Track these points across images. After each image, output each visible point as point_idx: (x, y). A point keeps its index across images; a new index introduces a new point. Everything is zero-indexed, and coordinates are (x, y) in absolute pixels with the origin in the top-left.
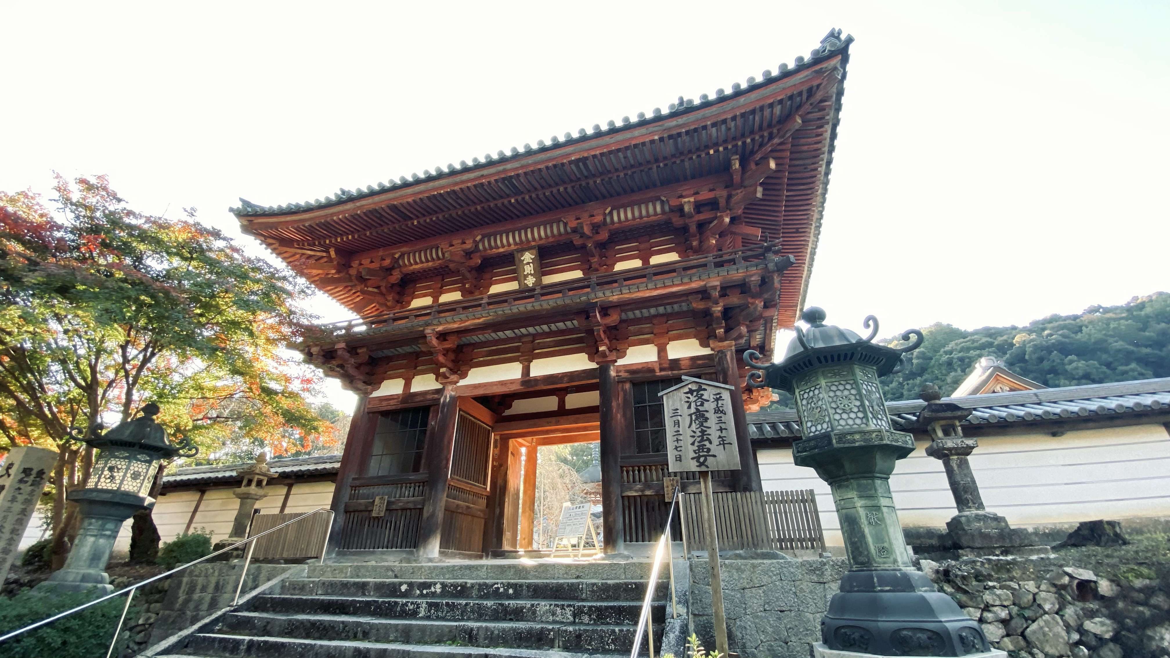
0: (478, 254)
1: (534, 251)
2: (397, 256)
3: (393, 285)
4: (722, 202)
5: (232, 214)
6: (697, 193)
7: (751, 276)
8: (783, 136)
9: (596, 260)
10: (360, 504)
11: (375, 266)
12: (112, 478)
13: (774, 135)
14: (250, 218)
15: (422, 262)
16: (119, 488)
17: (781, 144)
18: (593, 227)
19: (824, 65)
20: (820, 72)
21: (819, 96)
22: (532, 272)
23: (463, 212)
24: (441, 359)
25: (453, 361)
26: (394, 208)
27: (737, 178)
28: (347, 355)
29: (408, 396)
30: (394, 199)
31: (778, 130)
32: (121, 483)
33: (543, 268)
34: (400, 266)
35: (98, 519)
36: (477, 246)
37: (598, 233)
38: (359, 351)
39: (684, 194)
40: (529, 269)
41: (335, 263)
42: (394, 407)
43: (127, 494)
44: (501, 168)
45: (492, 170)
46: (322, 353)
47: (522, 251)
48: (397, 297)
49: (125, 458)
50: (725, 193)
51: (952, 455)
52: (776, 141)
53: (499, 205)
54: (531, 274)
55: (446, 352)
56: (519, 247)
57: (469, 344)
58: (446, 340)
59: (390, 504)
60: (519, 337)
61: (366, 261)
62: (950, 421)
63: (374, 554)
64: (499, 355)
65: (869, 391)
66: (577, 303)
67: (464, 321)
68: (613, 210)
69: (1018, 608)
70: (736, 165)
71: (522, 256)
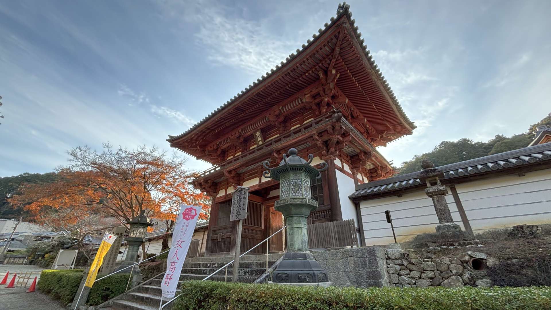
0: (242, 137)
1: (260, 131)
2: (218, 144)
3: (219, 154)
4: (322, 93)
5: (167, 142)
6: (311, 91)
7: (328, 126)
8: (335, 58)
9: (281, 129)
10: (215, 237)
11: (212, 149)
12: (134, 234)
13: (331, 58)
14: (172, 142)
15: (226, 144)
16: (136, 236)
17: (336, 61)
18: (277, 116)
19: (339, 23)
20: (338, 26)
21: (341, 36)
22: (261, 139)
23: (229, 124)
24: (232, 180)
25: (238, 180)
26: (207, 128)
27: (323, 81)
28: (205, 184)
29: (226, 195)
30: (206, 126)
31: (332, 56)
32: (136, 235)
33: (264, 138)
34: (220, 147)
35: (132, 246)
36: (240, 134)
37: (279, 118)
38: (209, 181)
39: (306, 93)
40: (259, 139)
41: (200, 150)
42: (222, 200)
43: (138, 238)
44: (233, 105)
45: (231, 107)
46: (198, 184)
47: (256, 131)
48: (222, 159)
49: (136, 227)
50: (321, 89)
52: (333, 60)
53: (239, 118)
54: (260, 141)
55: (233, 178)
56: (254, 130)
57: (242, 173)
58: (231, 173)
59: (222, 236)
60: (257, 167)
61: (209, 148)
62: (433, 178)
63: (219, 254)
64: (251, 176)
65: (295, 182)
66: (267, 151)
67: (234, 166)
68: (283, 107)
69: (439, 272)
70: (321, 76)
71: (256, 134)
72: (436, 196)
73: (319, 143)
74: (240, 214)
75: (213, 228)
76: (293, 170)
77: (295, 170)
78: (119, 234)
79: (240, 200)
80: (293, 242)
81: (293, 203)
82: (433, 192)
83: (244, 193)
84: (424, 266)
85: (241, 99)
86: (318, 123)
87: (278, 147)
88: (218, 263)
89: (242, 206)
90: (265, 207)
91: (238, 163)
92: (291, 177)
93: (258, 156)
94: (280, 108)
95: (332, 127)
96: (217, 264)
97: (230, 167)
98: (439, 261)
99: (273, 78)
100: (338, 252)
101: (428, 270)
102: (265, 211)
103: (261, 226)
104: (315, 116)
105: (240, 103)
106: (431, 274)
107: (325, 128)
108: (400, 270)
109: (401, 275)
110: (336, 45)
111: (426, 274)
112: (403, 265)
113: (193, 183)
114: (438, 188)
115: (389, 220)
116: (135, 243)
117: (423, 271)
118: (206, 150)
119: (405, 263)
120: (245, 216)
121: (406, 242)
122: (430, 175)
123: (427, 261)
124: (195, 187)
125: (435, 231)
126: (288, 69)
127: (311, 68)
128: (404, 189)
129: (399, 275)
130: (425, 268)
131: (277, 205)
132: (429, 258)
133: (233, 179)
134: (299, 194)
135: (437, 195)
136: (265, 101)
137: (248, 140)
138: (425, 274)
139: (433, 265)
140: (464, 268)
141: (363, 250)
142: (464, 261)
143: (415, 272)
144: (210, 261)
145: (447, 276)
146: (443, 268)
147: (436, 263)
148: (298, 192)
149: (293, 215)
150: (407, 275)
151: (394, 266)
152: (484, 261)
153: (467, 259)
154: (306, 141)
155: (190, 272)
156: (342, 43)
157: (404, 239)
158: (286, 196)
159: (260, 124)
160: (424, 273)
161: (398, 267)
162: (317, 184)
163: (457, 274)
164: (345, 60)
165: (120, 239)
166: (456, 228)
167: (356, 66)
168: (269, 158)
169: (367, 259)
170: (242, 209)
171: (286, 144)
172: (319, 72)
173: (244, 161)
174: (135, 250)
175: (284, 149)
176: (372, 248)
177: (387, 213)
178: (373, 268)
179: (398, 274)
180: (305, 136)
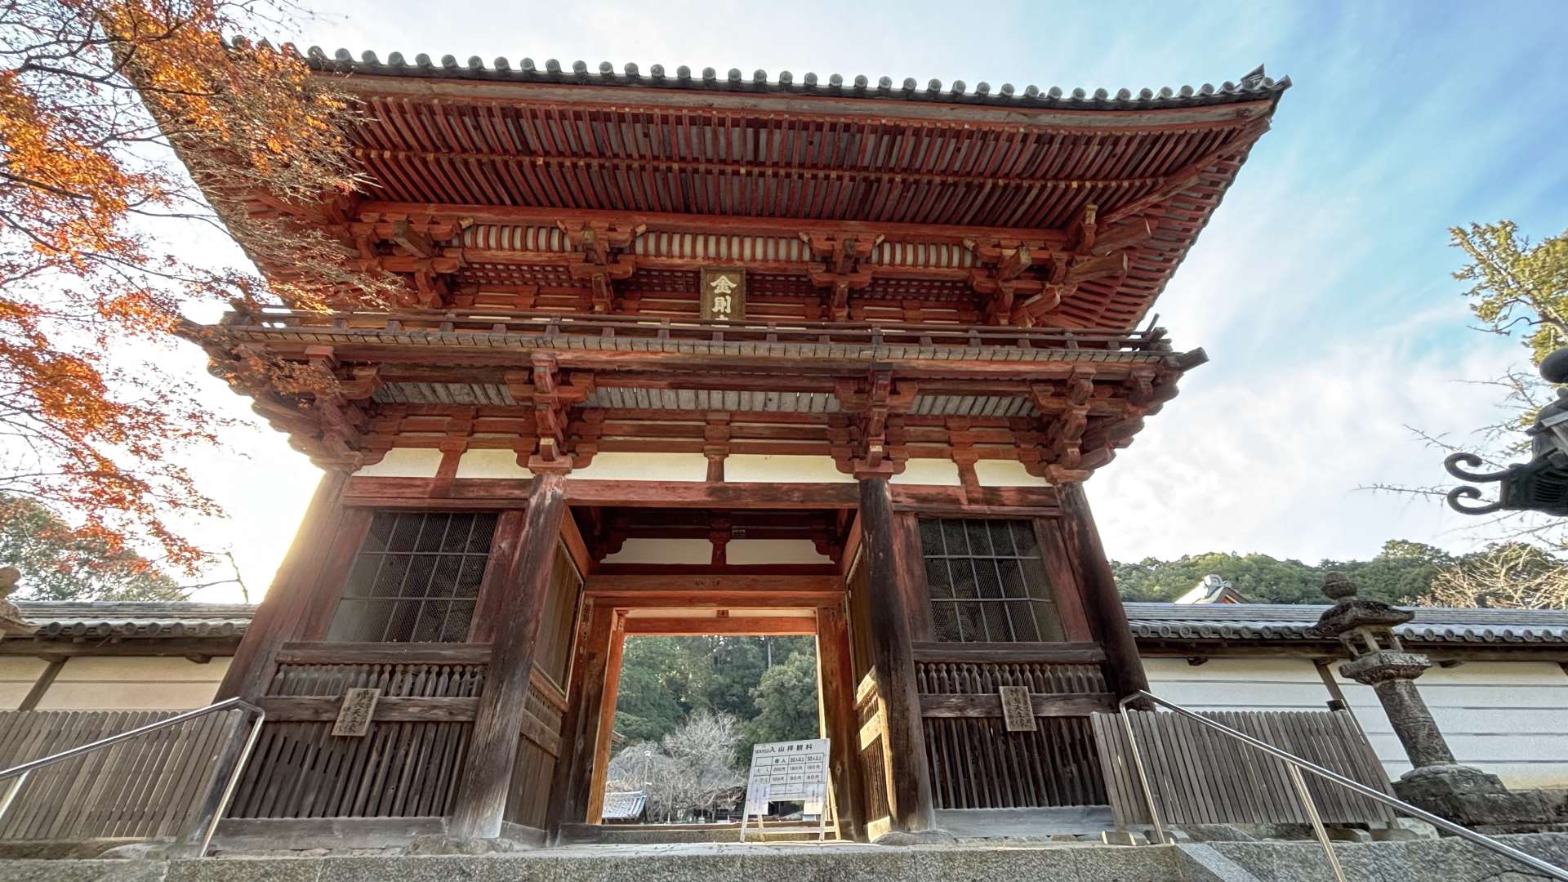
0: (633, 257)
1: (738, 278)
3: (441, 276)
8: (1165, 194)
13: (1157, 188)
19: (1251, 106)
20: (1241, 115)
22: (728, 311)
29: (447, 483)
31: (1164, 182)
34: (463, 246)
36: (634, 243)
40: (722, 304)
42: (412, 503)
47: (716, 271)
50: (1064, 256)
51: (1399, 676)
54: (726, 315)
55: (559, 408)
56: (711, 263)
59: (385, 707)
63: (327, 829)
68: (887, 242)
70: (1092, 218)
71: (714, 280)
94: (878, 241)
135: (1407, 677)
172: (1092, 207)
180: (1041, 368)
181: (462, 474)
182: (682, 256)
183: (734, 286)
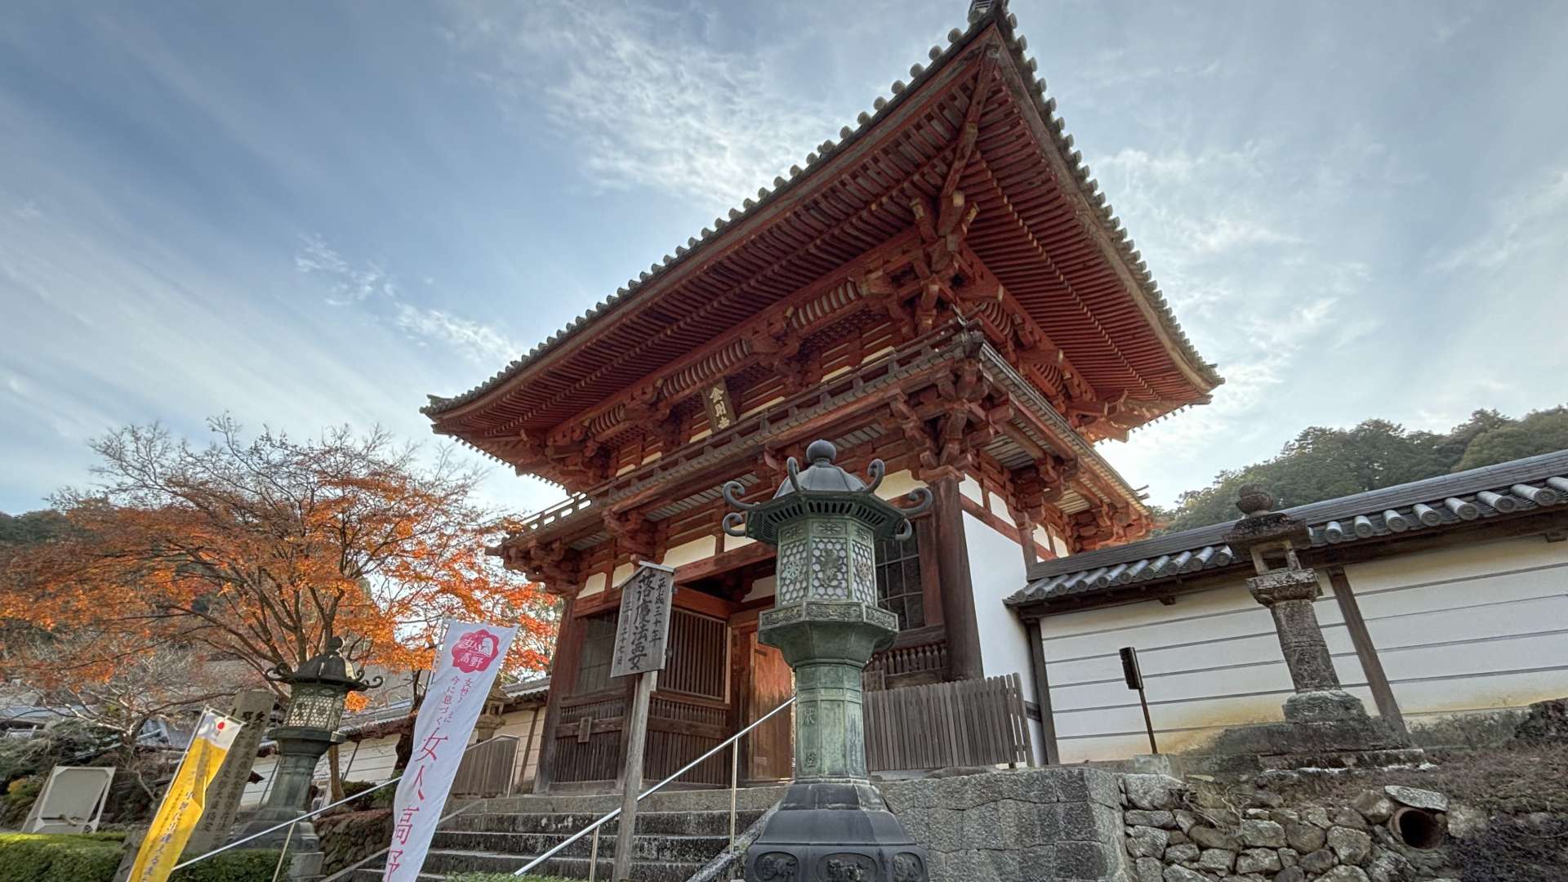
0: (664, 403)
1: (722, 384)
2: (586, 424)
3: (591, 458)
4: (921, 267)
5: (424, 415)
6: (887, 262)
7: (937, 372)
8: (963, 157)
9: (791, 380)
10: (568, 728)
11: (566, 441)
12: (301, 714)
13: (951, 158)
14: (438, 416)
15: (614, 425)
16: (307, 724)
17: (968, 166)
18: (778, 339)
19: (974, 46)
20: (973, 56)
21: (982, 90)
22: (725, 412)
23: (624, 360)
24: (627, 543)
25: (648, 543)
26: (553, 374)
27: (926, 229)
28: (541, 553)
29: (609, 593)
30: (551, 364)
31: (954, 151)
32: (308, 720)
33: (737, 409)
34: (593, 435)
35: (292, 756)
36: (660, 392)
37: (785, 345)
38: (554, 546)
39: (873, 266)
40: (720, 409)
41: (528, 446)
42: (597, 609)
43: (314, 730)
45: (630, 306)
46: (520, 555)
47: (711, 386)
48: (600, 473)
49: (310, 694)
50: (920, 253)
51: (1282, 599)
52: (957, 165)
53: (657, 341)
54: (724, 415)
55: (633, 535)
56: (704, 383)
57: (664, 520)
58: (628, 520)
59: (593, 726)
60: (713, 502)
61: (559, 437)
62: (1275, 545)
63: (581, 786)
64: (693, 528)
65: (826, 550)
66: (745, 450)
67: (637, 495)
68: (796, 309)
69: (1294, 853)
70: (920, 212)
71: (710, 394)
72: (1283, 604)
73: (911, 425)
74: (645, 655)
75: (564, 699)
76: (819, 510)
77: (827, 510)
78: (254, 716)
79: (645, 609)
80: (815, 751)
81: (817, 619)
82: (1275, 588)
83: (660, 586)
84: (1245, 831)
85: (664, 283)
86: (909, 362)
87: (780, 438)
88: (573, 817)
89: (651, 627)
90: (737, 632)
91: (650, 489)
92: (811, 535)
93: (715, 464)
94: (789, 314)
95: (952, 377)
96: (570, 819)
97: (623, 499)
98: (1295, 817)
99: (767, 215)
100: (965, 784)
101: (1258, 847)
102: (734, 644)
103: (721, 693)
104: (899, 340)
105: (660, 292)
106: (1267, 861)
107: (929, 379)
108: (1169, 845)
109: (1170, 863)
110: (965, 115)
111: (1253, 857)
112: (1177, 828)
113: (503, 551)
114: (1289, 576)
115: (1133, 679)
116: (303, 748)
117: (1242, 849)
118: (550, 443)
119: (1185, 822)
120: (660, 662)
121: (1188, 753)
122: (1264, 534)
123: (1257, 817)
124: (509, 564)
125: (1281, 716)
126: (815, 190)
127: (888, 189)
128: (1184, 580)
129: (1166, 861)
130: (1249, 840)
131: (764, 624)
132: (1263, 806)
133: (632, 538)
134: (839, 591)
135: (1286, 598)
136: (742, 290)
137: (686, 413)
138: (1250, 861)
139: (1276, 831)
140: (1376, 839)
141: (1047, 777)
142: (1374, 816)
143: (1217, 851)
144: (549, 807)
145: (1319, 865)
146: (1308, 839)
147: (1285, 822)
148: (834, 583)
149: (818, 660)
150: (1192, 860)
151: (1149, 829)
152: (1439, 816)
153: (1384, 811)
154: (871, 418)
155: (482, 846)
156: (986, 110)
157: (1183, 740)
158: (795, 595)
159: (725, 362)
160: (1247, 855)
161: (1163, 837)
162: (902, 559)
163: (1351, 860)
164: (995, 165)
165: (254, 733)
166: (1347, 709)
167: (1030, 184)
168: (750, 472)
169: (1060, 809)
170: (649, 639)
171: (805, 428)
172: (914, 203)
173: (668, 482)
174: (302, 770)
175: (798, 442)
176: (1076, 771)
177: (1127, 654)
178: (1079, 837)
179: (1162, 859)
180: (864, 403)
181: (613, 586)
182: (688, 386)
183: (722, 392)
